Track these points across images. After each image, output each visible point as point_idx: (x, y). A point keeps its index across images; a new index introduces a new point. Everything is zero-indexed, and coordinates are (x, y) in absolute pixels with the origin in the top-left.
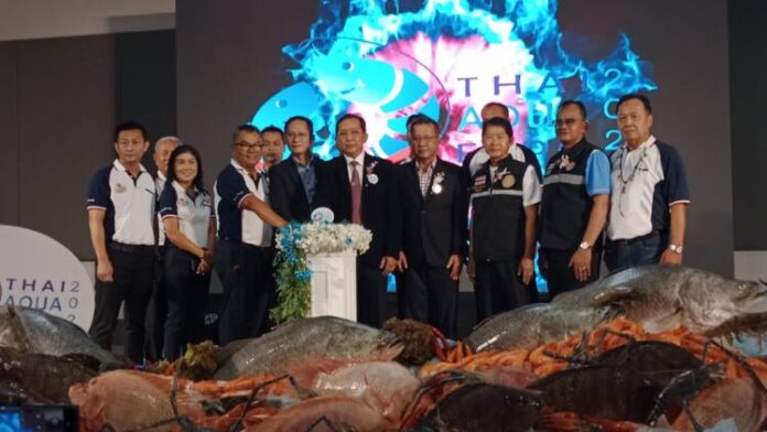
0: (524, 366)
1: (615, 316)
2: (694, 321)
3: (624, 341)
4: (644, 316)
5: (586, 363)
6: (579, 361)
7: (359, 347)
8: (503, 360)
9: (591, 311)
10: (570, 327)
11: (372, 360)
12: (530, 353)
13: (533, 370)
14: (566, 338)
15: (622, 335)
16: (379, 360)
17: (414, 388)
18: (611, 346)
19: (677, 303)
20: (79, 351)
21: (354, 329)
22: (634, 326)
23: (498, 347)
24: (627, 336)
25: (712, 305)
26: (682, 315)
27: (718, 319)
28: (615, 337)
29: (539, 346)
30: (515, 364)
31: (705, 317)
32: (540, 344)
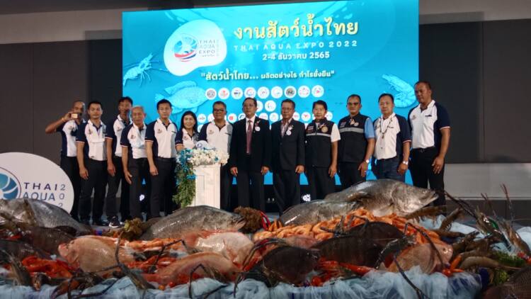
0: (309, 234)
1: (359, 207)
2: (400, 210)
3: (363, 222)
4: (373, 207)
5: (343, 234)
6: (339, 233)
7: (221, 223)
8: (298, 231)
9: (346, 204)
10: (335, 213)
11: (227, 231)
12: (313, 227)
13: (314, 237)
14: (333, 219)
15: (362, 218)
16: (231, 231)
17: (250, 247)
18: (356, 225)
19: (391, 200)
20: (65, 224)
21: (218, 213)
22: (368, 213)
23: (296, 223)
24: (364, 219)
25: (409, 202)
26: (394, 207)
27: (412, 209)
28: (358, 219)
29: (318, 223)
30: (305, 233)
31: (405, 208)
32: (318, 222)
